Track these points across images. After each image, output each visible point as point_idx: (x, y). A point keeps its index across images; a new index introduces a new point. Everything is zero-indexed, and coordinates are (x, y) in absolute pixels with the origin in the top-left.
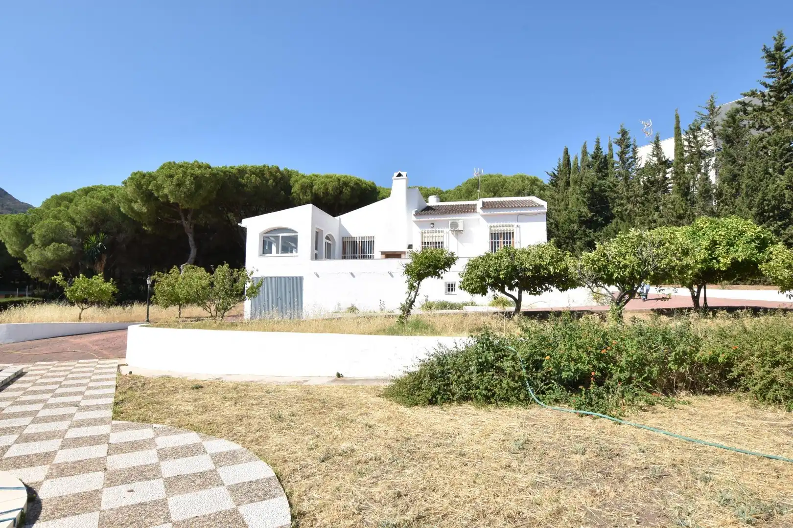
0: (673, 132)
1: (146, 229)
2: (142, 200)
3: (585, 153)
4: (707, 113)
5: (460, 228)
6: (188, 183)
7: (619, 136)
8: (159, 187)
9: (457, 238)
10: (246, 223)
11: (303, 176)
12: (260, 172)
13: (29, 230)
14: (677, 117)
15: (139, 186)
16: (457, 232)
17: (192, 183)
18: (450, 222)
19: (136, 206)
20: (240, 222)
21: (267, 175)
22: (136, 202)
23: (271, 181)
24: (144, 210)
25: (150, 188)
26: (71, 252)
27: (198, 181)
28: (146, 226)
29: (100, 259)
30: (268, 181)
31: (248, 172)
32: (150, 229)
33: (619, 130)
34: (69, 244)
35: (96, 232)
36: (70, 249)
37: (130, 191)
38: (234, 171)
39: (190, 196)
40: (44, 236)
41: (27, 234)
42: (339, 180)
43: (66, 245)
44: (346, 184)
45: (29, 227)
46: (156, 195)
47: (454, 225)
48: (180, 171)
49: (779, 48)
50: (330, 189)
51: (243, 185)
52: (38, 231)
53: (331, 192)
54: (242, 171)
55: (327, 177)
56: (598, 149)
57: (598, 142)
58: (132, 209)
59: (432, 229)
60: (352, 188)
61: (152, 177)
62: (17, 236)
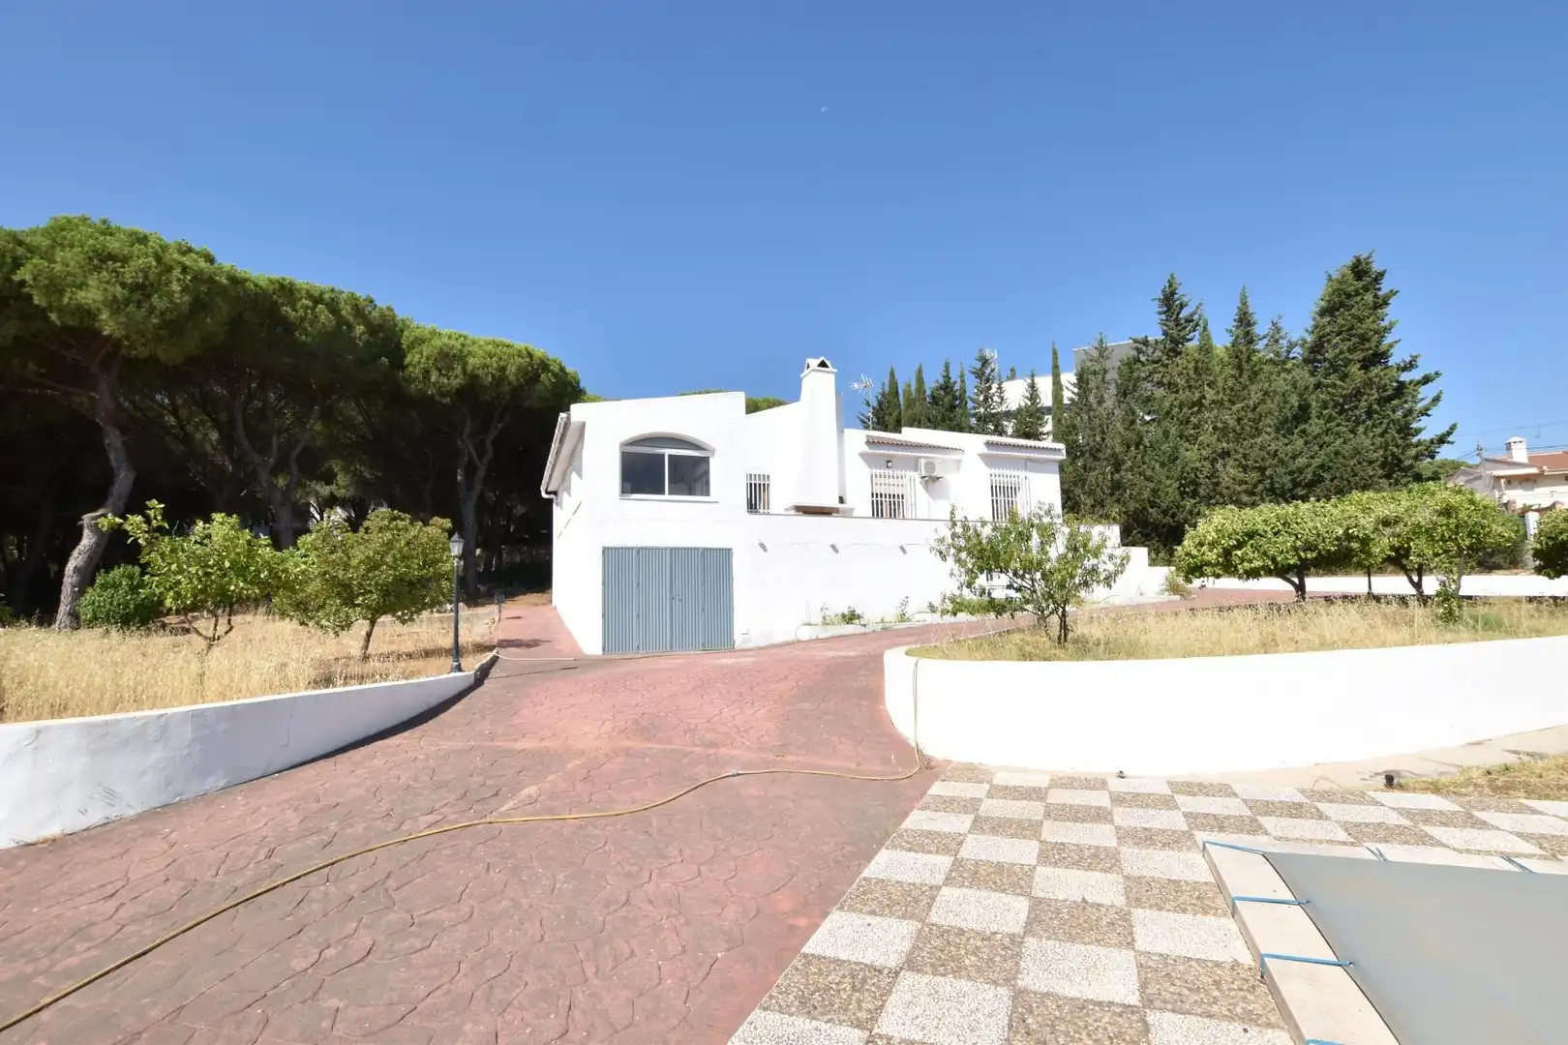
0: (1051, 369)
3: (920, 380)
4: (1095, 354)
5: (937, 474)
6: (176, 287)
7: (978, 365)
8: (55, 287)
9: (927, 491)
11: (437, 335)
12: (331, 302)
14: (1055, 353)
16: (931, 481)
17: (185, 290)
21: (347, 312)
23: (360, 329)
25: (16, 278)
30: (350, 327)
31: (304, 294)
33: (977, 355)
39: (174, 325)
42: (530, 355)
44: (544, 365)
46: (39, 301)
49: (1173, 294)
50: (511, 370)
51: (289, 327)
53: (512, 378)
54: (288, 291)
56: (947, 377)
57: (947, 366)
60: (555, 375)
61: (23, 248)
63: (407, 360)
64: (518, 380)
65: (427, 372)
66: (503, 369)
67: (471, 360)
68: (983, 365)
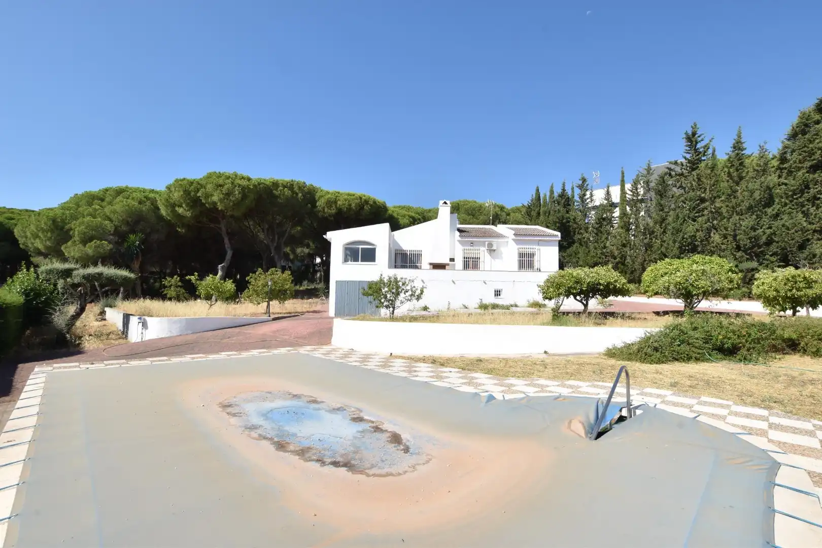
0: (620, 182)
1: (179, 230)
2: (187, 205)
3: (552, 192)
4: (645, 172)
5: (494, 248)
6: (237, 192)
7: (580, 182)
8: (208, 196)
9: (491, 256)
10: (330, 236)
11: (328, 193)
12: (290, 186)
13: (67, 227)
14: (623, 173)
15: (187, 192)
16: (491, 251)
17: (239, 193)
18: (487, 243)
19: (180, 210)
20: (325, 234)
21: (296, 189)
22: (180, 206)
23: (300, 195)
24: (189, 214)
25: (198, 195)
26: (111, 249)
27: (245, 191)
28: (179, 228)
29: (137, 258)
30: (297, 194)
31: (281, 185)
32: (183, 230)
33: (580, 177)
34: (110, 242)
35: (133, 232)
36: (111, 246)
37: (177, 195)
38: (268, 183)
39: (237, 204)
40: (85, 233)
41: (65, 230)
42: (361, 198)
43: (106, 242)
44: (367, 202)
45: (66, 224)
46: (203, 201)
47: (490, 245)
48: (229, 181)
49: (694, 134)
50: (353, 205)
51: (276, 197)
52: (78, 228)
53: (354, 208)
54: (275, 184)
55: (349, 195)
56: (564, 190)
57: (564, 185)
58: (174, 211)
59: (472, 248)
60: (371, 206)
61: (199, 185)
62: (52, 231)
63: (317, 204)
64: (356, 208)
65: (324, 208)
66: (350, 205)
67: (339, 202)
68: (583, 182)
